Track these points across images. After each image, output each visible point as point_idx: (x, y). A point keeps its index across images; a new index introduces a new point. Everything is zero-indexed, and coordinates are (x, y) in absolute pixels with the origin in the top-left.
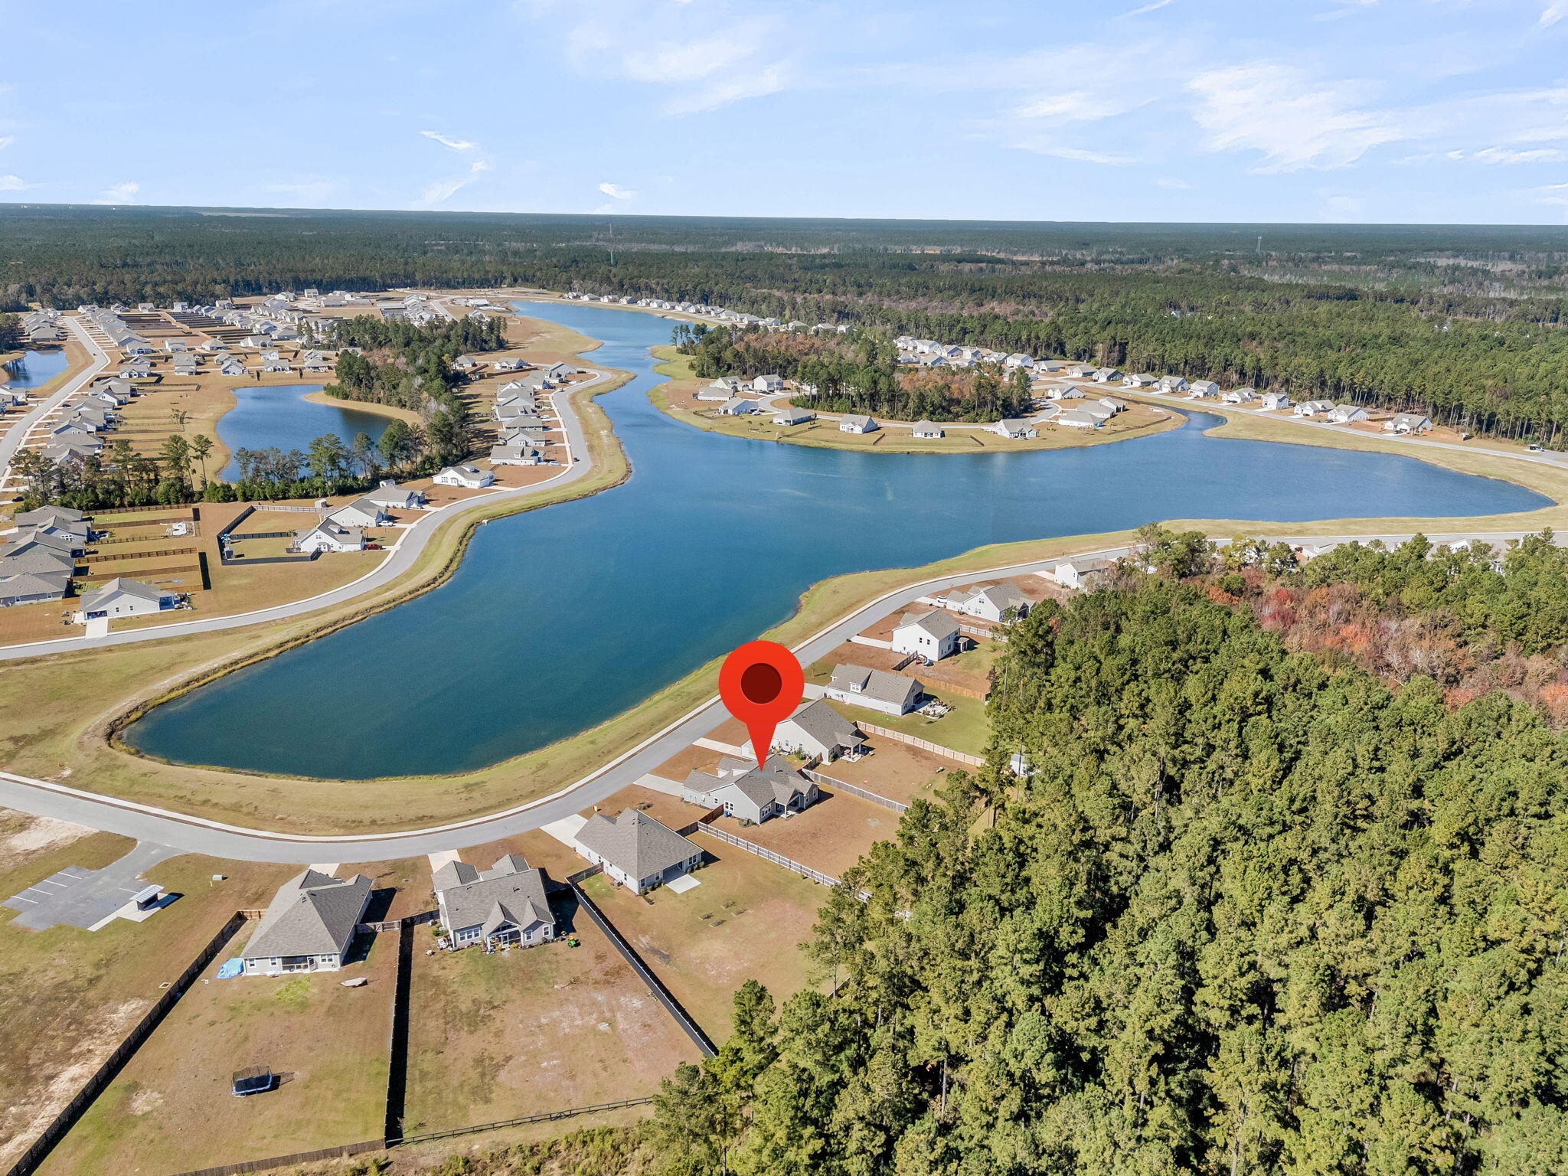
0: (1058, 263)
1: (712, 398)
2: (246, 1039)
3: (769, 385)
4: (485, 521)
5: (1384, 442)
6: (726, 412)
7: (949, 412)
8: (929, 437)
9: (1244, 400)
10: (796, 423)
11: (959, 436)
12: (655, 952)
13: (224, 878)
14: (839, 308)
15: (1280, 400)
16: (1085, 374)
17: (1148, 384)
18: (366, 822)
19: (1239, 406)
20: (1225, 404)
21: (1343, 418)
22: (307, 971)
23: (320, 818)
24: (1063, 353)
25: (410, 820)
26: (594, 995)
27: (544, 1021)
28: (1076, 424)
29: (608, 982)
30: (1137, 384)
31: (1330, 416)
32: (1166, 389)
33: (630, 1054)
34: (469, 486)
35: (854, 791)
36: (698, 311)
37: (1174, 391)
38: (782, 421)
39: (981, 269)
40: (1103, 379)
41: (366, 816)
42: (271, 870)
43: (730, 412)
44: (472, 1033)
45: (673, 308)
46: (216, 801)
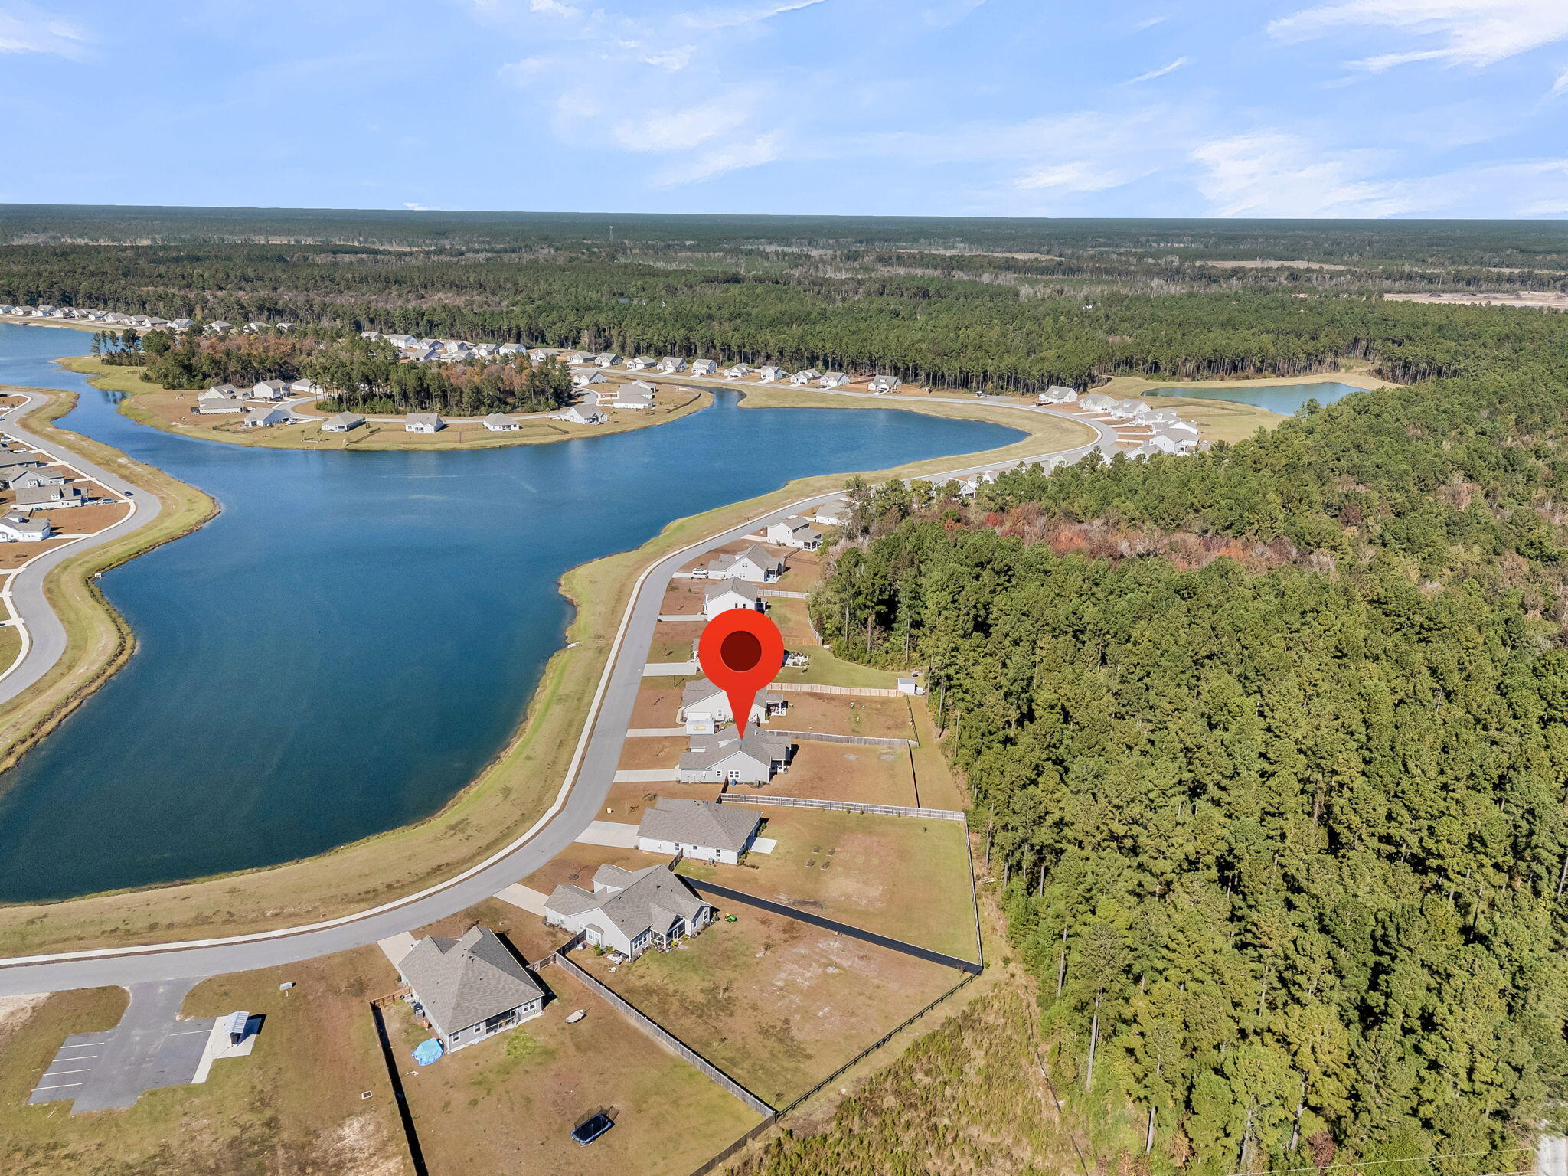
0: (435, 253)
1: (219, 411)
2: (528, 1100)
3: (275, 391)
4: (99, 575)
5: (876, 399)
6: (254, 423)
7: (506, 404)
8: (507, 430)
9: (744, 374)
10: (350, 428)
11: (534, 426)
12: (803, 903)
13: (294, 984)
14: (268, 305)
15: (776, 372)
16: (586, 360)
17: (652, 365)
18: (382, 888)
19: (741, 379)
20: (729, 379)
21: (833, 384)
22: (511, 1026)
23: (324, 901)
24: (544, 341)
25: (428, 874)
26: (795, 950)
27: (780, 984)
28: (630, 406)
29: (794, 937)
30: (641, 366)
31: (822, 382)
32: (670, 370)
33: (876, 981)
34: (26, 539)
35: (812, 737)
36: (66, 315)
37: (677, 370)
38: (334, 427)
39: (362, 260)
40: (606, 364)
41: (377, 882)
42: (338, 960)
43: (260, 423)
44: (731, 1015)
45: (29, 313)
46: (167, 922)
